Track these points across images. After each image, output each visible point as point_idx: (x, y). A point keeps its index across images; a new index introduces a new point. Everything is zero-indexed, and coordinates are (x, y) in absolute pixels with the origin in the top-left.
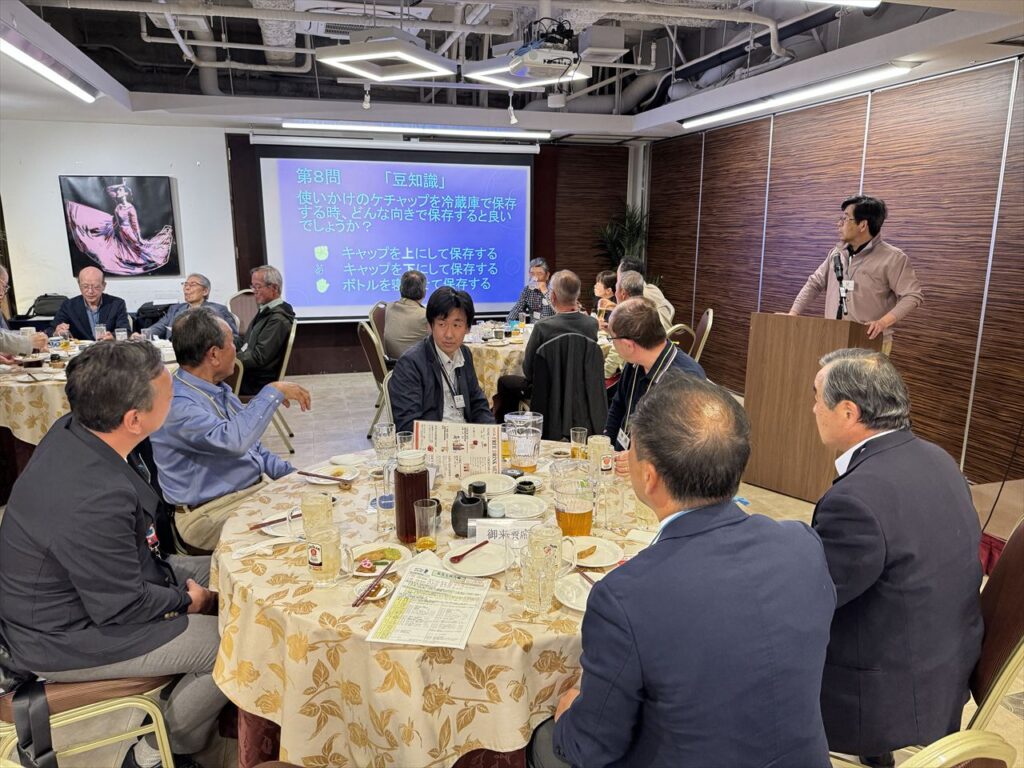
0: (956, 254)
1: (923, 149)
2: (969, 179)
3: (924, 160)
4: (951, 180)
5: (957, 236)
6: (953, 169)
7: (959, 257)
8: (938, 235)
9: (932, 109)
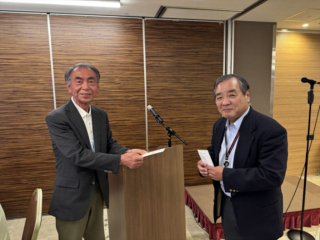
0: (128, 104)
1: (96, 52)
2: (128, 70)
3: (98, 58)
4: (118, 70)
5: (126, 97)
6: (119, 65)
7: (130, 106)
8: (116, 96)
9: (99, 32)
